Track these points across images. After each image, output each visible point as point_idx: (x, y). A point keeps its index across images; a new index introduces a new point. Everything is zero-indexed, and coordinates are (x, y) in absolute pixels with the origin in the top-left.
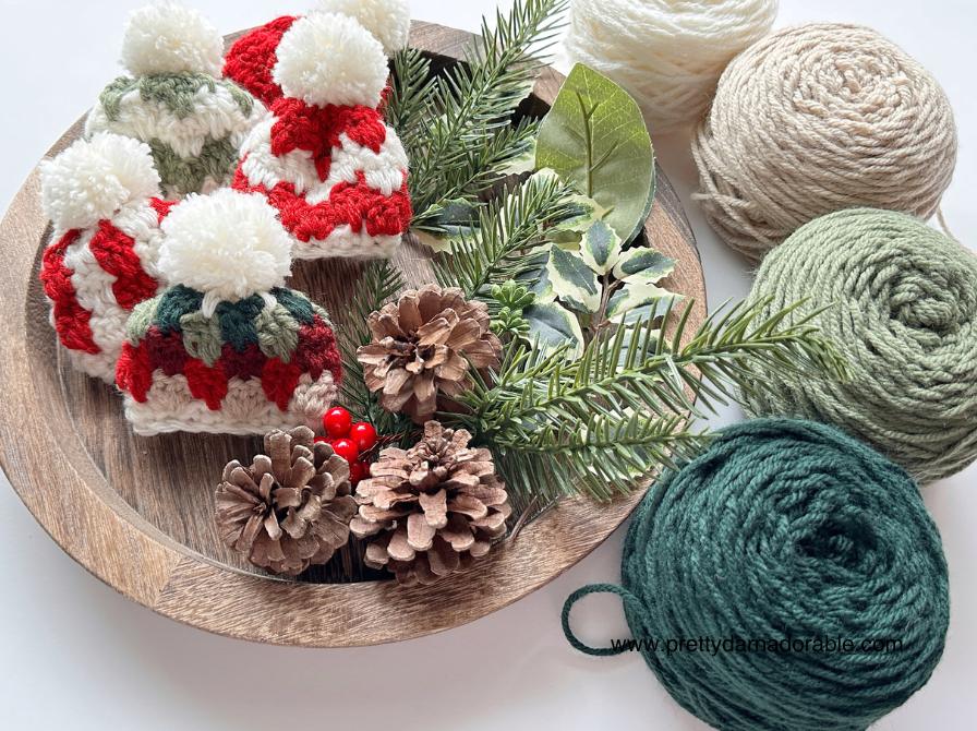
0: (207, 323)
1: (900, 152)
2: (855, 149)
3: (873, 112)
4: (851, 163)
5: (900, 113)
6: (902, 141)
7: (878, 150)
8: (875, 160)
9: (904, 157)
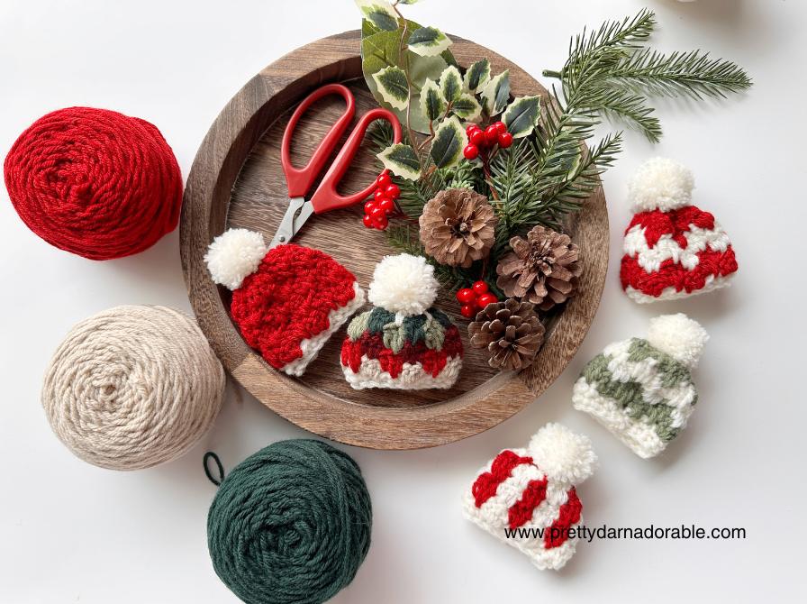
0: (397, 328)
1: (158, 427)
2: (132, 442)
3: (130, 412)
4: (135, 450)
5: (144, 404)
6: (154, 422)
7: (145, 435)
8: (147, 441)
9: (161, 429)
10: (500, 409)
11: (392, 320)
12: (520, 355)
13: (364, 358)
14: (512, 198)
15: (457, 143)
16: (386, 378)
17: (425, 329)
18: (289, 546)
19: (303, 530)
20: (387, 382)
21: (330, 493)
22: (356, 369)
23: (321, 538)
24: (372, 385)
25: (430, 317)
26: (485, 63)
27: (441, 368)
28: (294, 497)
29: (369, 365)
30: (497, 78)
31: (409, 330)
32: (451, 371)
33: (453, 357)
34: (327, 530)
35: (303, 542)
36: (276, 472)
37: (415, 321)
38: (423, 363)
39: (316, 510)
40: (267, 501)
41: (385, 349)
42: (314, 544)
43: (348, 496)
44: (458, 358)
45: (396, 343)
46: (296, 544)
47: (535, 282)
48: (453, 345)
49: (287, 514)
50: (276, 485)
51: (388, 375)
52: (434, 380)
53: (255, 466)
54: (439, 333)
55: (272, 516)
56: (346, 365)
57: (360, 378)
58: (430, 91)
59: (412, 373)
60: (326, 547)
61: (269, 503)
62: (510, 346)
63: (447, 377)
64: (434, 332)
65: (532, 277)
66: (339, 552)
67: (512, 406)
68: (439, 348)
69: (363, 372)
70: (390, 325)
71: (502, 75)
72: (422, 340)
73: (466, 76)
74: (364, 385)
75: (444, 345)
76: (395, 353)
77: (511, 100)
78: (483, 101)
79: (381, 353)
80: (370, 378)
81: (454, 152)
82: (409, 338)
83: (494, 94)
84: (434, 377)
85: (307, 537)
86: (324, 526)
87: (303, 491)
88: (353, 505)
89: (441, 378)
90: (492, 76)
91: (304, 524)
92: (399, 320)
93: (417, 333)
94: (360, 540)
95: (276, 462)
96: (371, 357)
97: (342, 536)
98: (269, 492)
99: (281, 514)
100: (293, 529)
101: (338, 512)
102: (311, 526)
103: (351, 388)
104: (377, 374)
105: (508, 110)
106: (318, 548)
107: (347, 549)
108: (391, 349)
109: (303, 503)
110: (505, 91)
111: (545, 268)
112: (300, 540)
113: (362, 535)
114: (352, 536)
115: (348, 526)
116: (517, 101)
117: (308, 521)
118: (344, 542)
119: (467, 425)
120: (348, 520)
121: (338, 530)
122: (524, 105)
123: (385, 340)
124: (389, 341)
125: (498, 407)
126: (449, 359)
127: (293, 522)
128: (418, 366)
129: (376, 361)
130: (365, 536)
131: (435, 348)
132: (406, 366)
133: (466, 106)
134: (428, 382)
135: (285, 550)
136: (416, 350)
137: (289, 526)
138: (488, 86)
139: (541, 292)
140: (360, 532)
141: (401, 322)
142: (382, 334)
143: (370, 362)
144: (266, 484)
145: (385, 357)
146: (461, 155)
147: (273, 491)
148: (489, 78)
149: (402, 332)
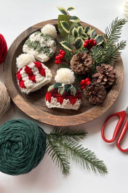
10: (93, 116)
11: (61, 85)
12: (99, 97)
13: (52, 98)
14: (97, 56)
15: (82, 43)
16: (58, 104)
17: (71, 88)
18: (14, 150)
19: (21, 145)
20: (59, 106)
21: (34, 137)
22: (50, 101)
23: (26, 150)
24: (54, 106)
25: (72, 86)
26: (89, 27)
27: (75, 102)
28: (22, 134)
29: (54, 100)
30: (92, 31)
31: (66, 88)
32: (78, 103)
33: (79, 99)
34: (28, 148)
35: (19, 150)
36: (20, 125)
37: (68, 86)
38: (70, 99)
39: (27, 141)
40: (13, 132)
41: (59, 94)
42: (22, 152)
43: (39, 140)
44: (80, 100)
45: (62, 92)
46: (16, 150)
47: (103, 78)
48: (79, 96)
49: (18, 138)
50: (17, 128)
51: (59, 103)
52: (73, 106)
53: (14, 122)
54: (75, 90)
55: (13, 138)
56: (47, 100)
57: (50, 104)
58: (75, 30)
59: (66, 102)
60: (26, 154)
61: (13, 133)
62: (96, 94)
63: (77, 105)
64: (74, 90)
65: (102, 76)
66: (30, 157)
67: (97, 115)
68: (75, 95)
69: (52, 102)
70: (61, 86)
71: (94, 30)
72: (69, 91)
73: (85, 29)
74: (52, 106)
75: (76, 94)
76: (61, 95)
77: (96, 36)
78: (89, 36)
79: (57, 96)
80: (53, 104)
81: (81, 45)
82: (66, 90)
83: (92, 34)
84: (73, 105)
85: (21, 149)
86: (28, 146)
87: (25, 133)
88: (40, 144)
89: (75, 105)
90: (91, 30)
91: (21, 143)
92: (63, 85)
93: (68, 89)
94: (38, 157)
95: (21, 123)
96: (54, 97)
97: (32, 152)
98: (15, 130)
99: (16, 138)
100: (18, 144)
101: (34, 144)
102: (24, 145)
103: (48, 108)
104: (56, 103)
105: (95, 38)
106: (23, 153)
107: (32, 158)
108: (60, 94)
109: (24, 137)
110: (95, 33)
111: (107, 72)
112: (19, 149)
113: (39, 155)
114: (36, 153)
115: (36, 150)
116: (98, 36)
117: (23, 143)
118: (32, 154)
119: (82, 120)
120: (36, 148)
121: (32, 150)
122: (99, 37)
123: (59, 91)
124: (60, 91)
125: (92, 115)
126: (77, 99)
127: (18, 142)
128: (68, 100)
129: (55, 98)
130: (40, 156)
131: (74, 95)
132: (64, 100)
133: (84, 36)
134: (71, 107)
135: (13, 150)
136: (67, 95)
137: (17, 142)
138: (90, 32)
139: (105, 80)
140: (39, 154)
141: (64, 86)
142: (58, 89)
143: (54, 99)
144: (15, 127)
145: (58, 96)
146: (83, 46)
147: (16, 130)
148: (90, 30)
149: (64, 88)
